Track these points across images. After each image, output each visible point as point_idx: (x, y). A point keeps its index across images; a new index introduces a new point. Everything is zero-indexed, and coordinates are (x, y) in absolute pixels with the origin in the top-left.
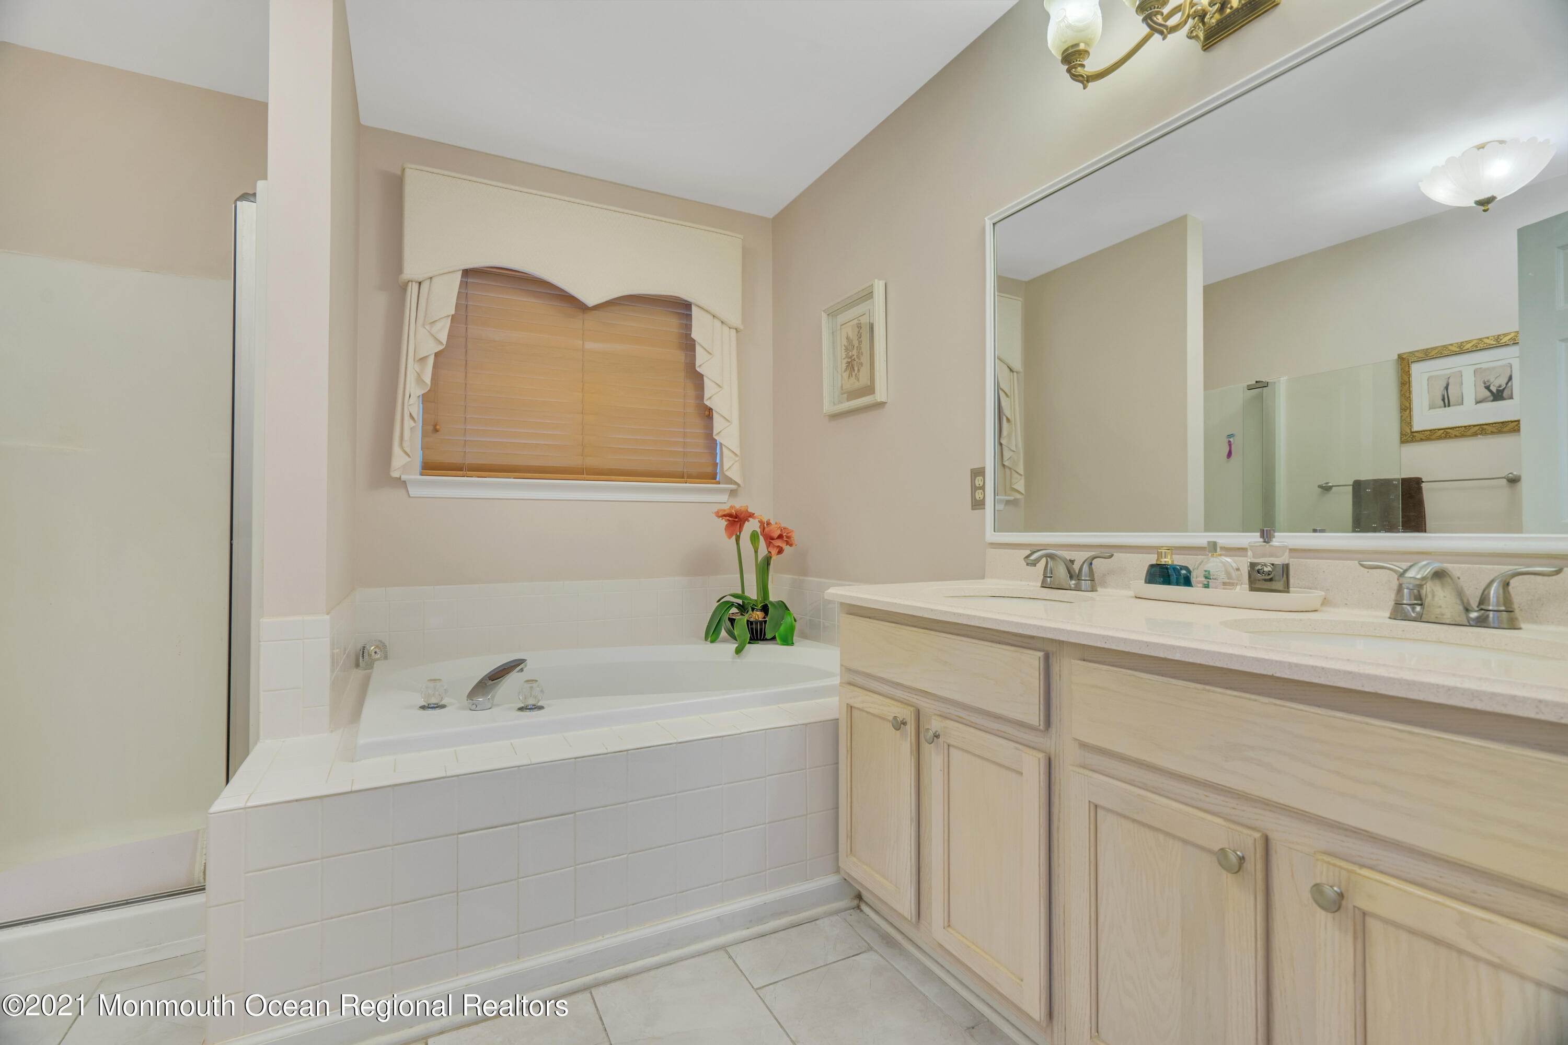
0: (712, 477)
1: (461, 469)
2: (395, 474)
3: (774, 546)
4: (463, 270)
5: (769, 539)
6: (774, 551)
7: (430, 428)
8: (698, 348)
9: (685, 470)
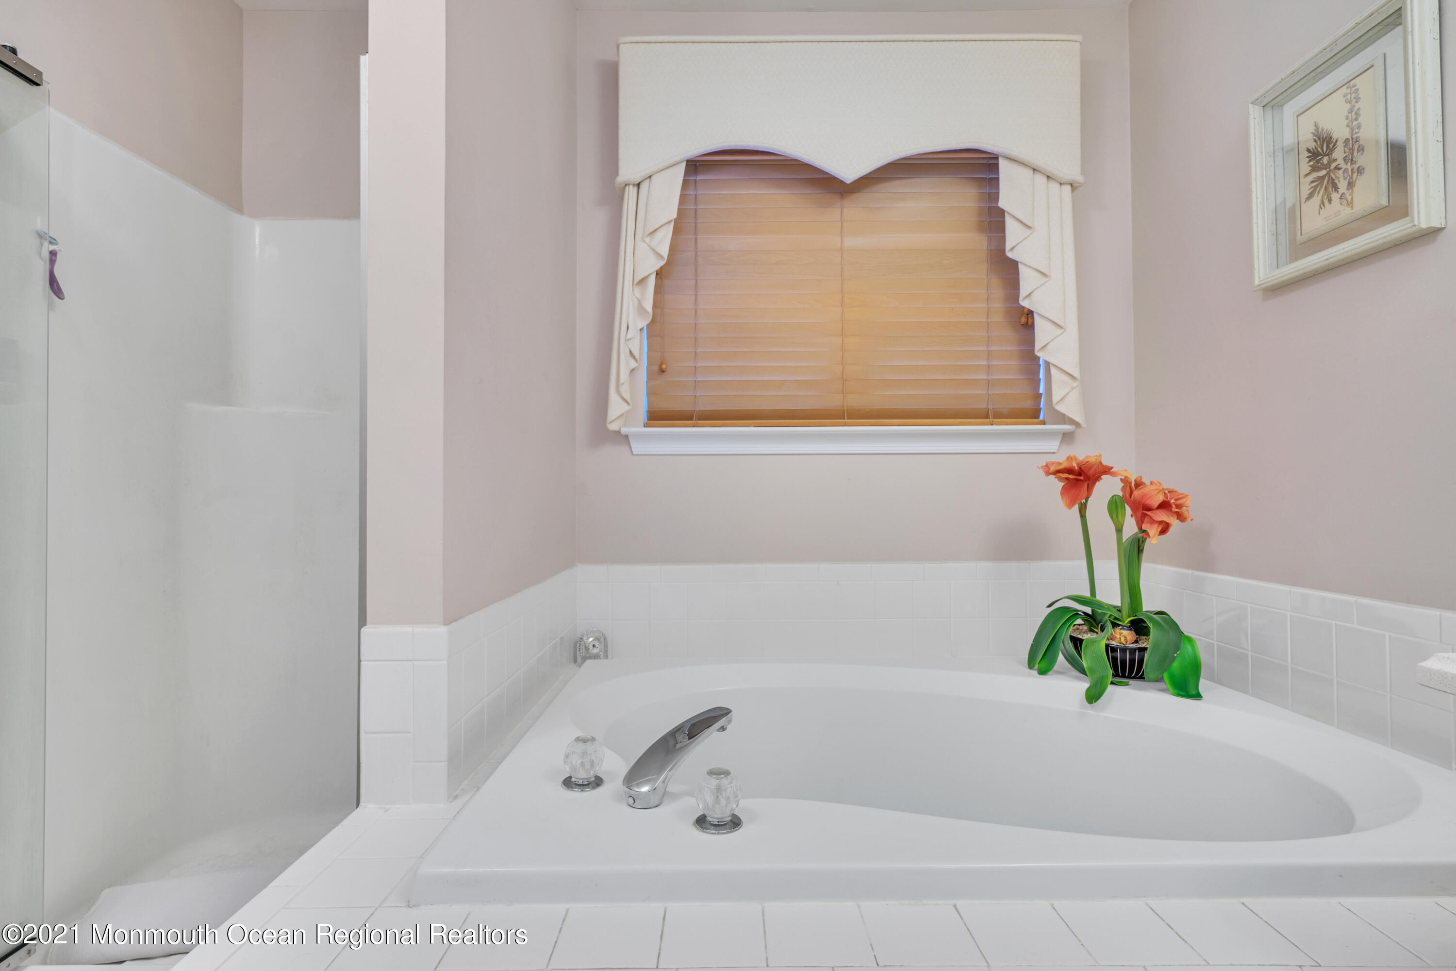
0: (1033, 414)
1: (691, 418)
2: (613, 427)
3: (1153, 521)
4: (688, 161)
5: (1143, 511)
6: (1153, 530)
7: (656, 368)
8: (1010, 223)
9: (990, 407)
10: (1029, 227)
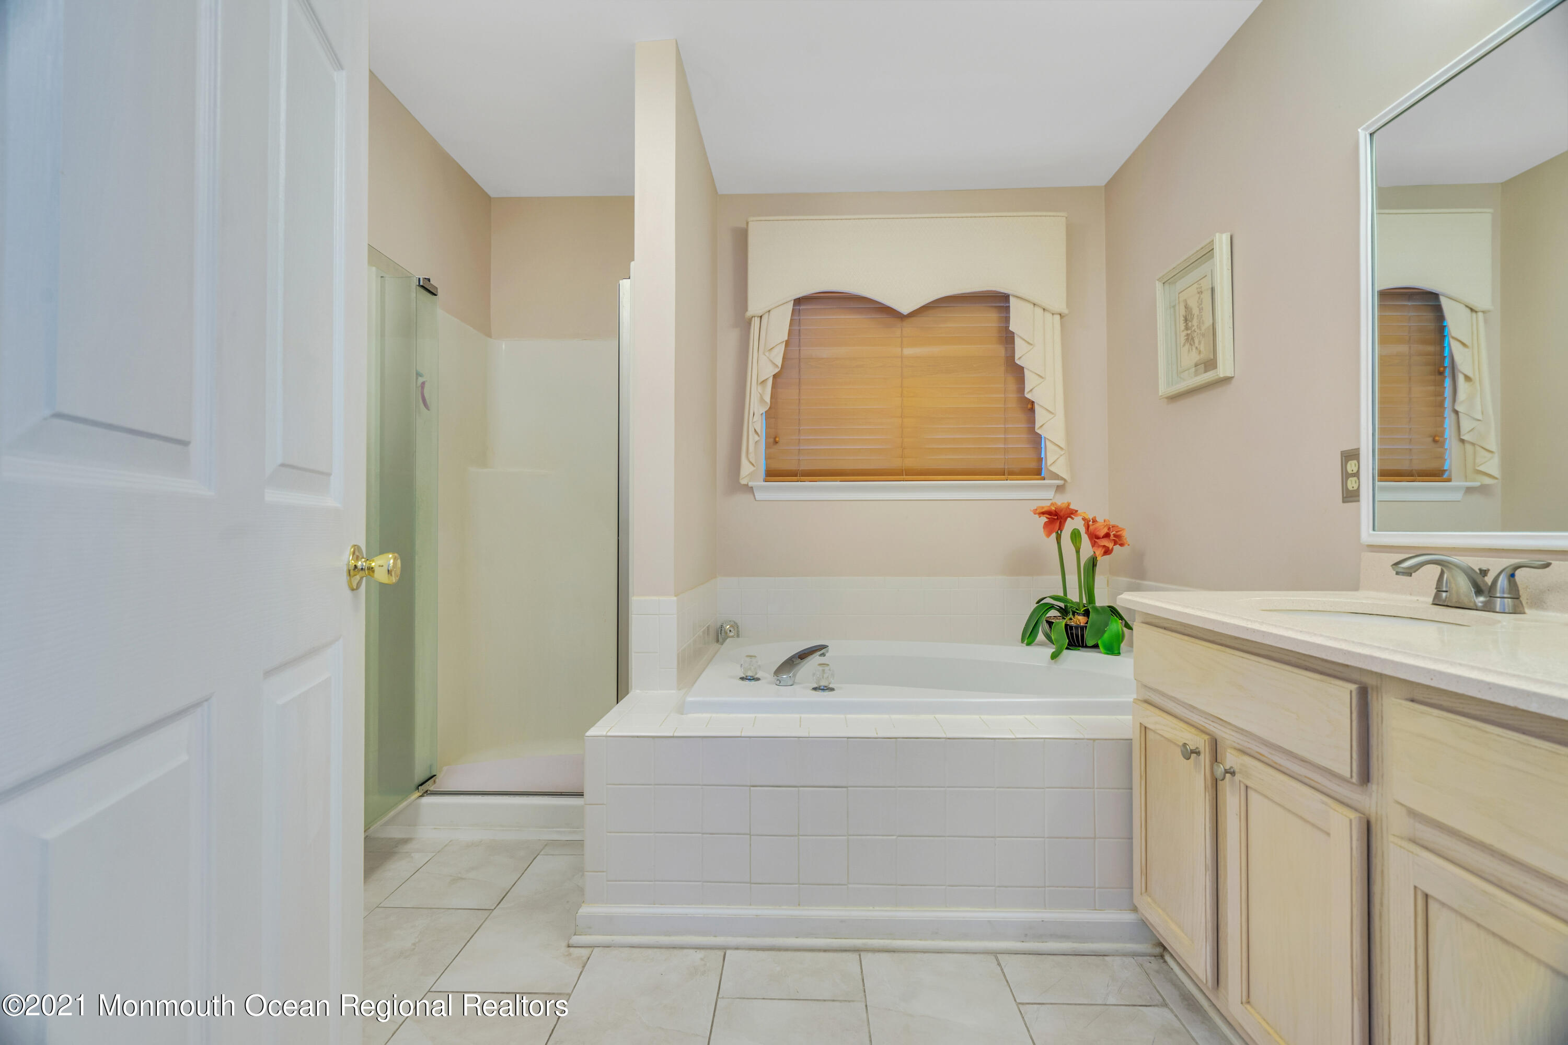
0: (1037, 472)
1: (796, 476)
2: (743, 482)
3: (1099, 546)
4: (795, 300)
5: (1094, 538)
6: (1099, 552)
7: (772, 440)
8: (1017, 340)
9: (1006, 467)
10: (1031, 344)
